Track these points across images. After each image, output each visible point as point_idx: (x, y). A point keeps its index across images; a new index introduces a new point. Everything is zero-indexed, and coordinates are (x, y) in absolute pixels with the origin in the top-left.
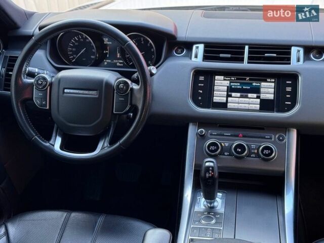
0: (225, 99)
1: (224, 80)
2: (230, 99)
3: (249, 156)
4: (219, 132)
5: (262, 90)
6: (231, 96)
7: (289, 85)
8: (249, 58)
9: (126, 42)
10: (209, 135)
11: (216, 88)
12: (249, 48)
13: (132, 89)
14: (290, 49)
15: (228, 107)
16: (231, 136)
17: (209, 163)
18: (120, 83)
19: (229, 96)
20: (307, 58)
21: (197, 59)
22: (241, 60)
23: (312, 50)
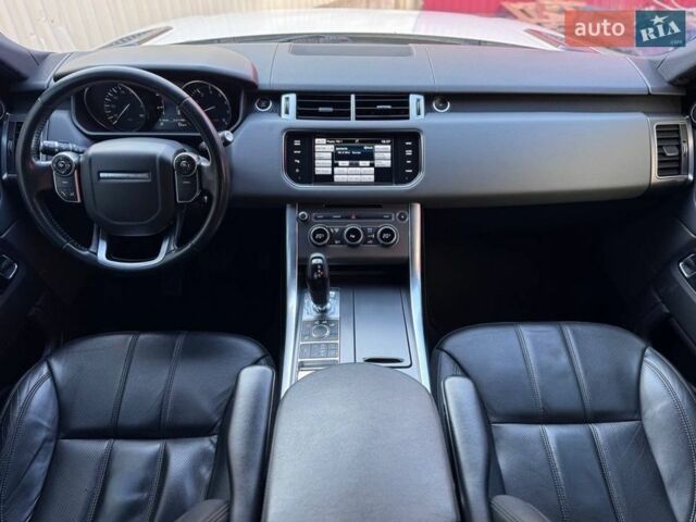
0: (330, 169)
1: (327, 143)
2: (336, 169)
3: (365, 242)
4: (327, 214)
5: (376, 155)
6: (337, 165)
7: (409, 147)
8: (357, 112)
9: (182, 99)
10: (313, 220)
11: (317, 155)
12: (356, 98)
13: (200, 167)
14: (408, 97)
15: (336, 180)
16: (342, 218)
17: (317, 259)
18: (180, 159)
19: (334, 165)
20: (429, 109)
21: (288, 115)
22: (347, 115)
23: (434, 98)
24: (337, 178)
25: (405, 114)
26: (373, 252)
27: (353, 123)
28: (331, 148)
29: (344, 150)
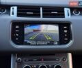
7: (65, 29)
10: (24, 62)
12: (43, 9)
14: (64, 9)
21: (14, 15)
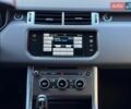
0: (51, 49)
1: (50, 36)
2: (54, 49)
3: (68, 87)
4: (49, 72)
5: (75, 42)
6: (55, 47)
7: (91, 38)
10: (41, 75)
12: (65, 14)
17: (41, 98)
19: (53, 47)
20: (101, 20)
21: (30, 22)
22: (60, 22)
23: (103, 14)
24: (54, 53)
25: (89, 22)
26: (72, 92)
27: (63, 26)
28: (52, 38)
29: (58, 39)
